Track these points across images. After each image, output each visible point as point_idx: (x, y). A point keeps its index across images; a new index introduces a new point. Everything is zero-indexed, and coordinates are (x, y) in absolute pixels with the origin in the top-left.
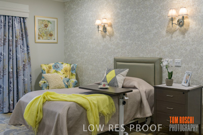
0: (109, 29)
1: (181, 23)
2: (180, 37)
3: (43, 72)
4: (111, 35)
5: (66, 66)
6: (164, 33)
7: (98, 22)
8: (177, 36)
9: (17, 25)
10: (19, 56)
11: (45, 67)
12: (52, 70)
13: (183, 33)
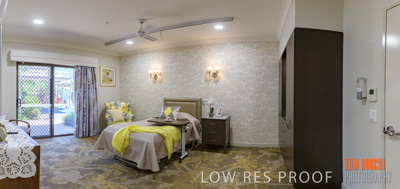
0: (159, 76)
1: (215, 75)
2: (214, 85)
3: (106, 108)
4: (161, 82)
5: (123, 104)
6: (203, 81)
7: (151, 72)
8: (212, 84)
9: (89, 73)
10: (91, 96)
11: (108, 105)
12: (113, 107)
13: (216, 82)
